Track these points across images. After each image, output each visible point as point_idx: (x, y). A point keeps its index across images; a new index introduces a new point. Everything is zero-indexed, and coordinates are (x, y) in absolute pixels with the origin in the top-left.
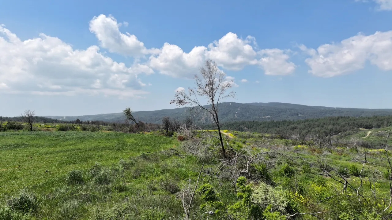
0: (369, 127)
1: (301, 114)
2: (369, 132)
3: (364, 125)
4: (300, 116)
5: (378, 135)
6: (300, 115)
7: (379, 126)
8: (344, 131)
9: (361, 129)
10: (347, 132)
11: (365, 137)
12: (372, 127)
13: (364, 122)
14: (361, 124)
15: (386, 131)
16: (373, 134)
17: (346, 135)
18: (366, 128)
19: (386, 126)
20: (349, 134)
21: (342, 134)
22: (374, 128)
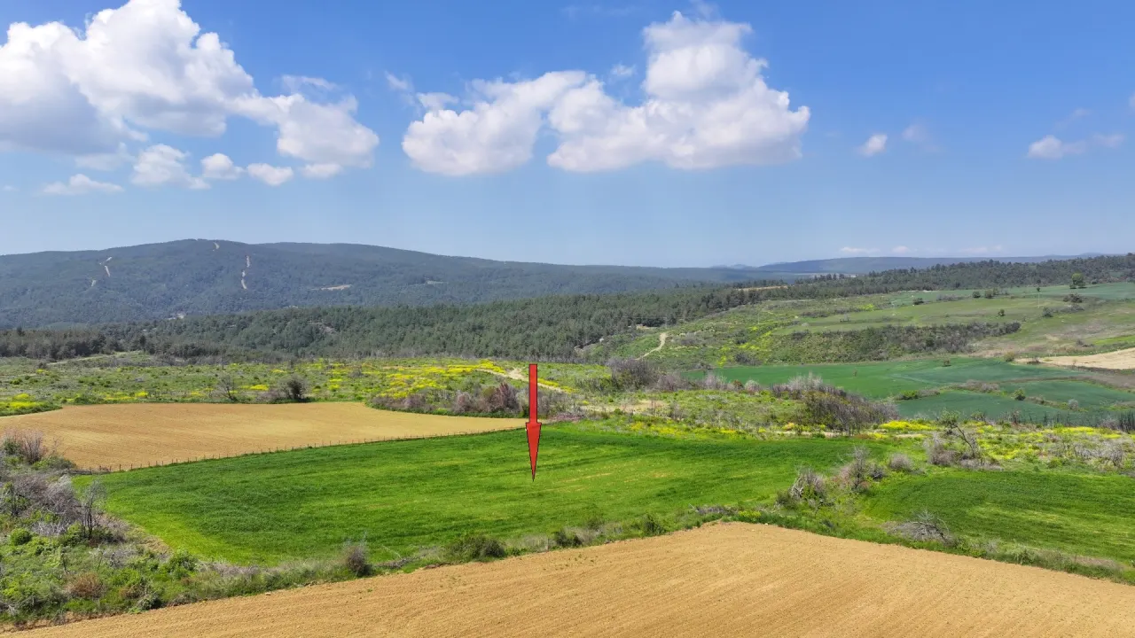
0: (656, 323)
1: (432, 279)
2: (663, 336)
3: (644, 319)
4: (431, 286)
5: (684, 342)
6: (429, 282)
7: (673, 322)
8: (608, 334)
9: (639, 327)
10: (616, 337)
11: (658, 349)
12: (662, 322)
13: (642, 310)
14: (639, 315)
15: (694, 331)
16: (672, 341)
17: (614, 344)
18: (649, 326)
19: (686, 320)
20: (621, 342)
21: (605, 342)
22: (665, 326)
